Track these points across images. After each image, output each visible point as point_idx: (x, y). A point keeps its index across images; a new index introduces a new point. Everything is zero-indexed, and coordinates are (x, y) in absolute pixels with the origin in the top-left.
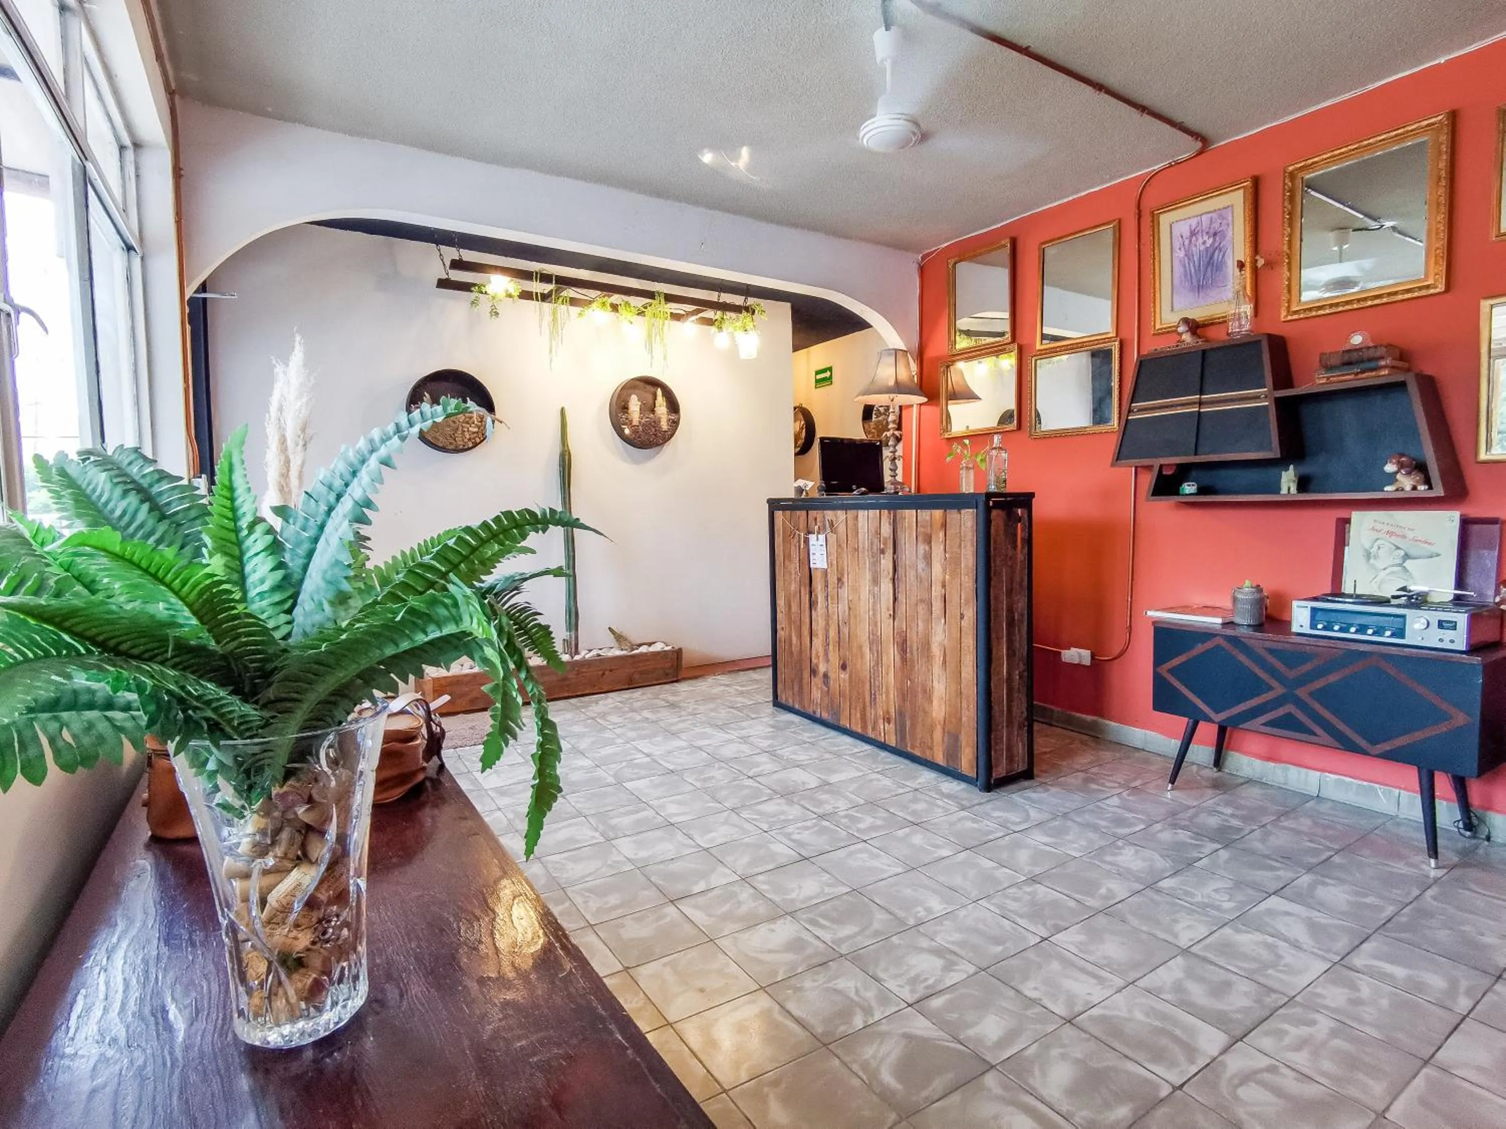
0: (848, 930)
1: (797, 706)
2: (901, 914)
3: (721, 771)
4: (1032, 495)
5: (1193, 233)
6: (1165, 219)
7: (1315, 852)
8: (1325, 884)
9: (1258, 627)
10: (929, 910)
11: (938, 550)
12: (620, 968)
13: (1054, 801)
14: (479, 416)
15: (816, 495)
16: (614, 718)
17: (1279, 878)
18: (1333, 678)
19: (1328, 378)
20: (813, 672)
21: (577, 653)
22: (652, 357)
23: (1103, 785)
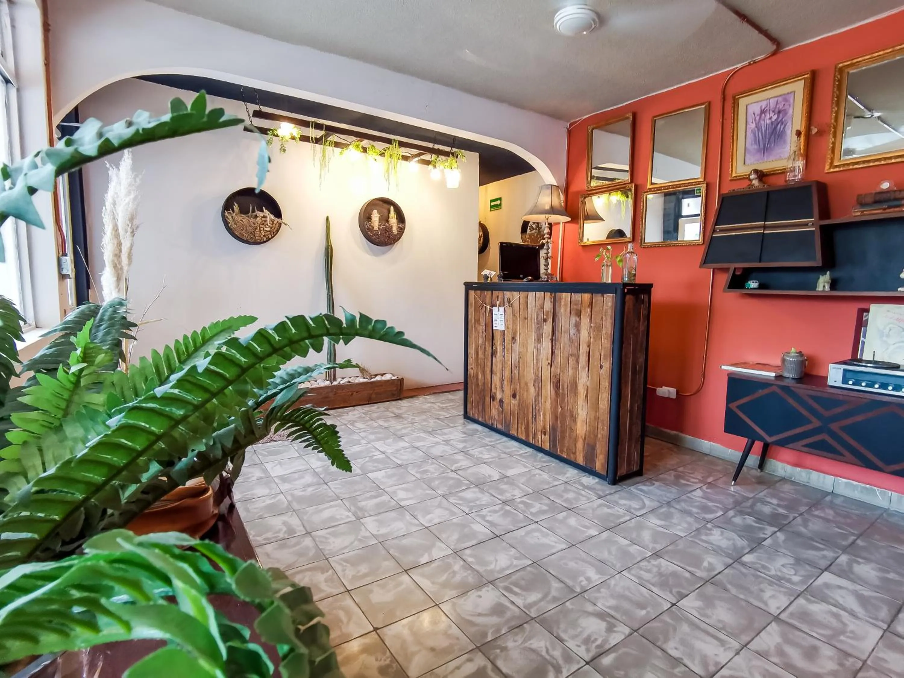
0: (533, 597)
1: (480, 419)
2: (570, 583)
3: (433, 466)
4: (651, 286)
5: (763, 112)
6: (743, 102)
7: (844, 537)
8: (859, 563)
9: (800, 380)
10: (588, 579)
11: (585, 322)
12: (372, 629)
13: (659, 492)
14: (271, 220)
15: (496, 280)
16: (360, 425)
17: (824, 557)
18: (859, 418)
19: (862, 212)
20: (493, 398)
21: (335, 380)
22: (389, 184)
23: (688, 481)
